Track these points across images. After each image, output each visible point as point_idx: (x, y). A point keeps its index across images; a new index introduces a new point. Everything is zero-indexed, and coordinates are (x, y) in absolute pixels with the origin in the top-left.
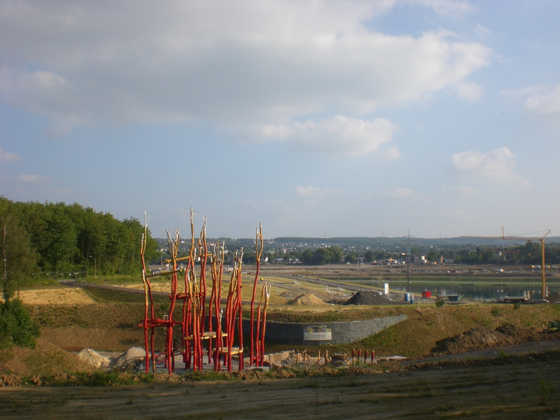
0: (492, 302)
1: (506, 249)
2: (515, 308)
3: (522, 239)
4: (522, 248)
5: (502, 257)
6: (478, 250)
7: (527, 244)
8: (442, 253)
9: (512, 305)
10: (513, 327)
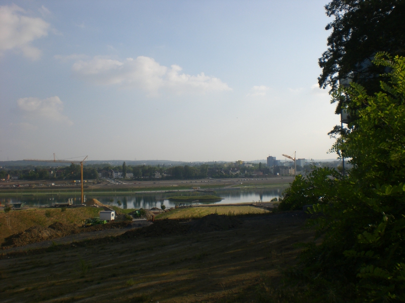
0: (46, 207)
1: (56, 169)
2: (63, 211)
3: (67, 162)
4: (67, 168)
5: (53, 175)
6: (36, 169)
7: (71, 166)
8: (9, 172)
9: (60, 209)
10: (61, 224)
